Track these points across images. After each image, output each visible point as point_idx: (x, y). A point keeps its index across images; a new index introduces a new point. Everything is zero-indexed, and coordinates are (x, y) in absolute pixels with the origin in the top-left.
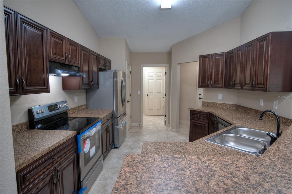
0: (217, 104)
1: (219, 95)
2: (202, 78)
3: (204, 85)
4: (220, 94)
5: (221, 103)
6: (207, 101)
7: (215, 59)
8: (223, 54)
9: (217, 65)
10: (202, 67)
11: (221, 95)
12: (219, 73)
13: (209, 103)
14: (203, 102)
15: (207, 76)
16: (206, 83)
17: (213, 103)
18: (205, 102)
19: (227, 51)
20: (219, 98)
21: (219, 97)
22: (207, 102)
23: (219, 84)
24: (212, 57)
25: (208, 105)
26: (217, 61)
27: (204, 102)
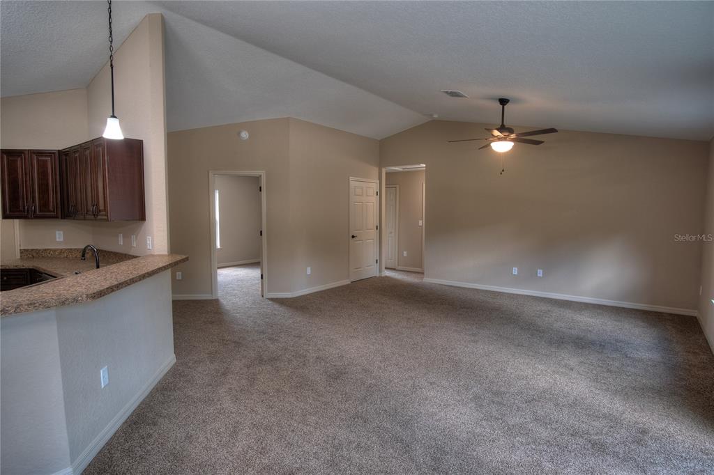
0: (55, 251)
1: (57, 232)
2: (10, 199)
3: (17, 214)
4: (59, 230)
5: (62, 250)
6: (30, 247)
7: (38, 160)
8: (54, 153)
9: (43, 174)
10: (9, 175)
11: (62, 232)
12: (48, 190)
13: (37, 251)
14: (20, 250)
15: (21, 194)
16: (21, 208)
17: (46, 250)
18: (27, 250)
19: (60, 149)
20: (58, 240)
21: (57, 236)
22: (32, 250)
23: (51, 211)
24: (31, 156)
25: (35, 254)
26: (42, 166)
27: (24, 250)
